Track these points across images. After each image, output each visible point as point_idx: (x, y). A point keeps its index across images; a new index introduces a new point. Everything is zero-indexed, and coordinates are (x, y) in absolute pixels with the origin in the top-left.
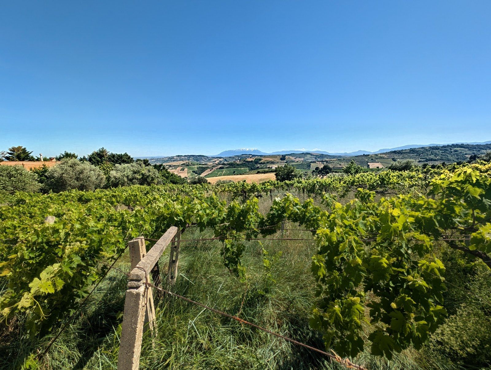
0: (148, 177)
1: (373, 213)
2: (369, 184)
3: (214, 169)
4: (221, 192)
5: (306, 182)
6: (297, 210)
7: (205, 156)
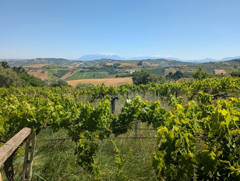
0: (6, 79)
1: (211, 113)
2: (212, 88)
3: (75, 72)
4: (80, 94)
5: (159, 86)
6: (145, 111)
7: (66, 60)
